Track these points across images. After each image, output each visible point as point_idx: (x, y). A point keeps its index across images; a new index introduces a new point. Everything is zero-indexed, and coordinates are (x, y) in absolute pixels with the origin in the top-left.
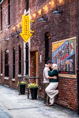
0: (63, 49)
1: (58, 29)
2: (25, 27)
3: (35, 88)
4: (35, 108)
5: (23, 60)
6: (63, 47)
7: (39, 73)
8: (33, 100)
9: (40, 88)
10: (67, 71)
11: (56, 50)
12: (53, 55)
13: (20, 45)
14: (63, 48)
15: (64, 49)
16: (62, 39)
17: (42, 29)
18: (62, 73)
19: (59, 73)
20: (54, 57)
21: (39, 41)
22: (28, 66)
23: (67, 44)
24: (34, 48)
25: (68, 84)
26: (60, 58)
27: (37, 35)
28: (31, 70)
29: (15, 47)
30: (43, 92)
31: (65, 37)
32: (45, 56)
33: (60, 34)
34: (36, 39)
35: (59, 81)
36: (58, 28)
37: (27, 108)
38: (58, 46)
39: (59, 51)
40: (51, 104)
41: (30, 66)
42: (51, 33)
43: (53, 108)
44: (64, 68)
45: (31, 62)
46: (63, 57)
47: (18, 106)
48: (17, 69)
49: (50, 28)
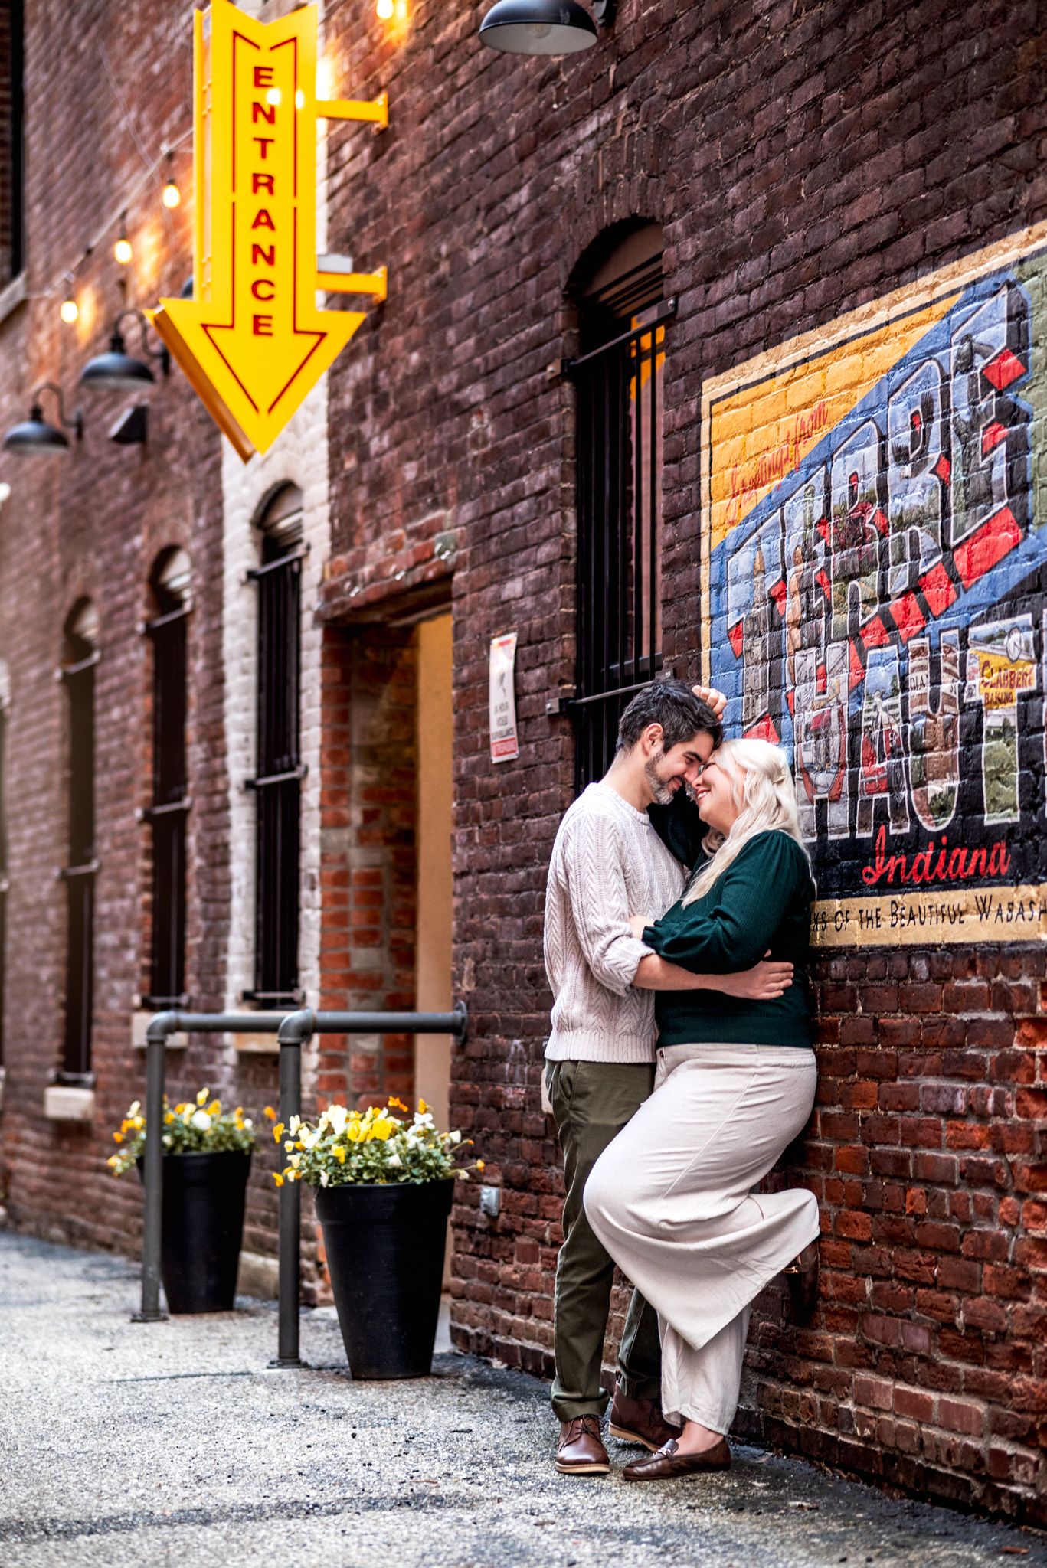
0: (902, 456)
1: (816, 126)
2: (250, 204)
3: (410, 1187)
4: (410, 1502)
5: (215, 773)
6: (899, 415)
7: (467, 934)
8: (371, 1393)
9: (489, 1195)
10: (988, 838)
11: (778, 503)
12: (718, 587)
13: (166, 555)
14: (904, 438)
15: (920, 439)
16: (884, 282)
17: (524, 194)
18: (883, 887)
19: (825, 894)
20: (736, 632)
21: (465, 410)
22: (293, 847)
23: (995, 334)
24: (396, 545)
25: (1008, 1067)
26: (841, 619)
27: (446, 321)
28: (333, 920)
29: (97, 592)
30: (529, 1256)
31: (953, 224)
32: (566, 646)
33: (849, 199)
34: (422, 393)
35: (830, 1032)
36: (816, 103)
37: (254, 1514)
38: (820, 418)
39: (840, 492)
40: (688, 1445)
41: (324, 858)
42: (678, 226)
43: (738, 1507)
44: (935, 788)
45: (335, 792)
46: (917, 585)
47: (109, 1482)
48: (129, 923)
49: (664, 135)
